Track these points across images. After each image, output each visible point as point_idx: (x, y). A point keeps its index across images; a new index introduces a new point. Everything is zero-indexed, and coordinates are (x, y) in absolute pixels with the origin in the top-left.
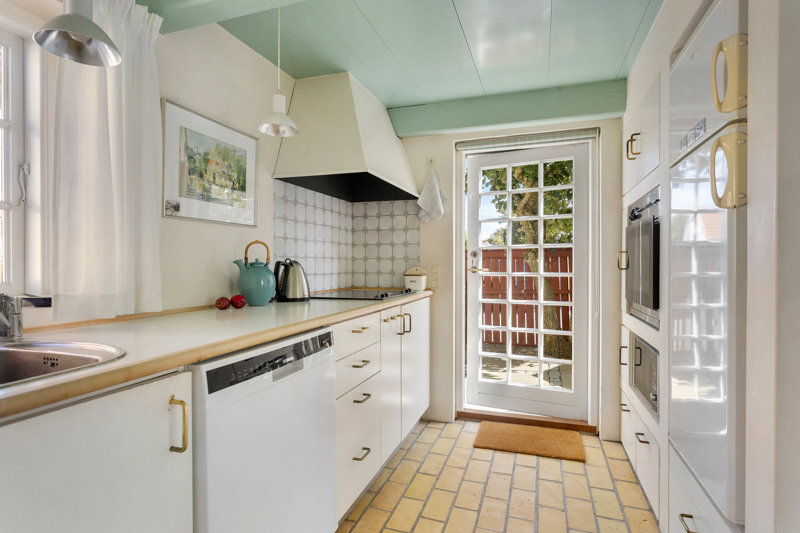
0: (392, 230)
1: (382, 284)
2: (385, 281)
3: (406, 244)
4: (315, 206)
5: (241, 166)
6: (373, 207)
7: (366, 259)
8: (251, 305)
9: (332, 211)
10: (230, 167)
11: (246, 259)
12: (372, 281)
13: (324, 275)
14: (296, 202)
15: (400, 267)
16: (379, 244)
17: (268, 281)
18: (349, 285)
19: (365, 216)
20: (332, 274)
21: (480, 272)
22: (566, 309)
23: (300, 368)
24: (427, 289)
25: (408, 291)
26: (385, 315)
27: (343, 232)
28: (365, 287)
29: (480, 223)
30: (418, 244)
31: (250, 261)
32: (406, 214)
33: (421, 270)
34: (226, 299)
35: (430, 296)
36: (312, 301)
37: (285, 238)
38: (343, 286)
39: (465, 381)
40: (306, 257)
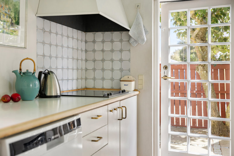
0: (112, 51)
1: (105, 87)
2: (107, 85)
3: (121, 60)
4: (62, 35)
5: (17, 8)
6: (99, 36)
7: (94, 70)
8: (24, 100)
9: (73, 38)
10: (10, 9)
11: (20, 69)
12: (99, 85)
13: (68, 80)
14: (50, 32)
15: (117, 75)
16: (103, 60)
17: (35, 84)
18: (84, 87)
19: (94, 42)
20: (73, 79)
21: (169, 79)
22: (223, 104)
23: (61, 142)
24: (135, 90)
25: (124, 91)
26: (110, 107)
27: (80, 52)
28: (94, 88)
29: (169, 47)
30: (129, 60)
31: (23, 71)
32: (121, 41)
33: (131, 78)
34: (8, 96)
35: (138, 95)
36: (62, 98)
37: (44, 56)
38: (80, 88)
39: (160, 150)
40: (57, 68)
